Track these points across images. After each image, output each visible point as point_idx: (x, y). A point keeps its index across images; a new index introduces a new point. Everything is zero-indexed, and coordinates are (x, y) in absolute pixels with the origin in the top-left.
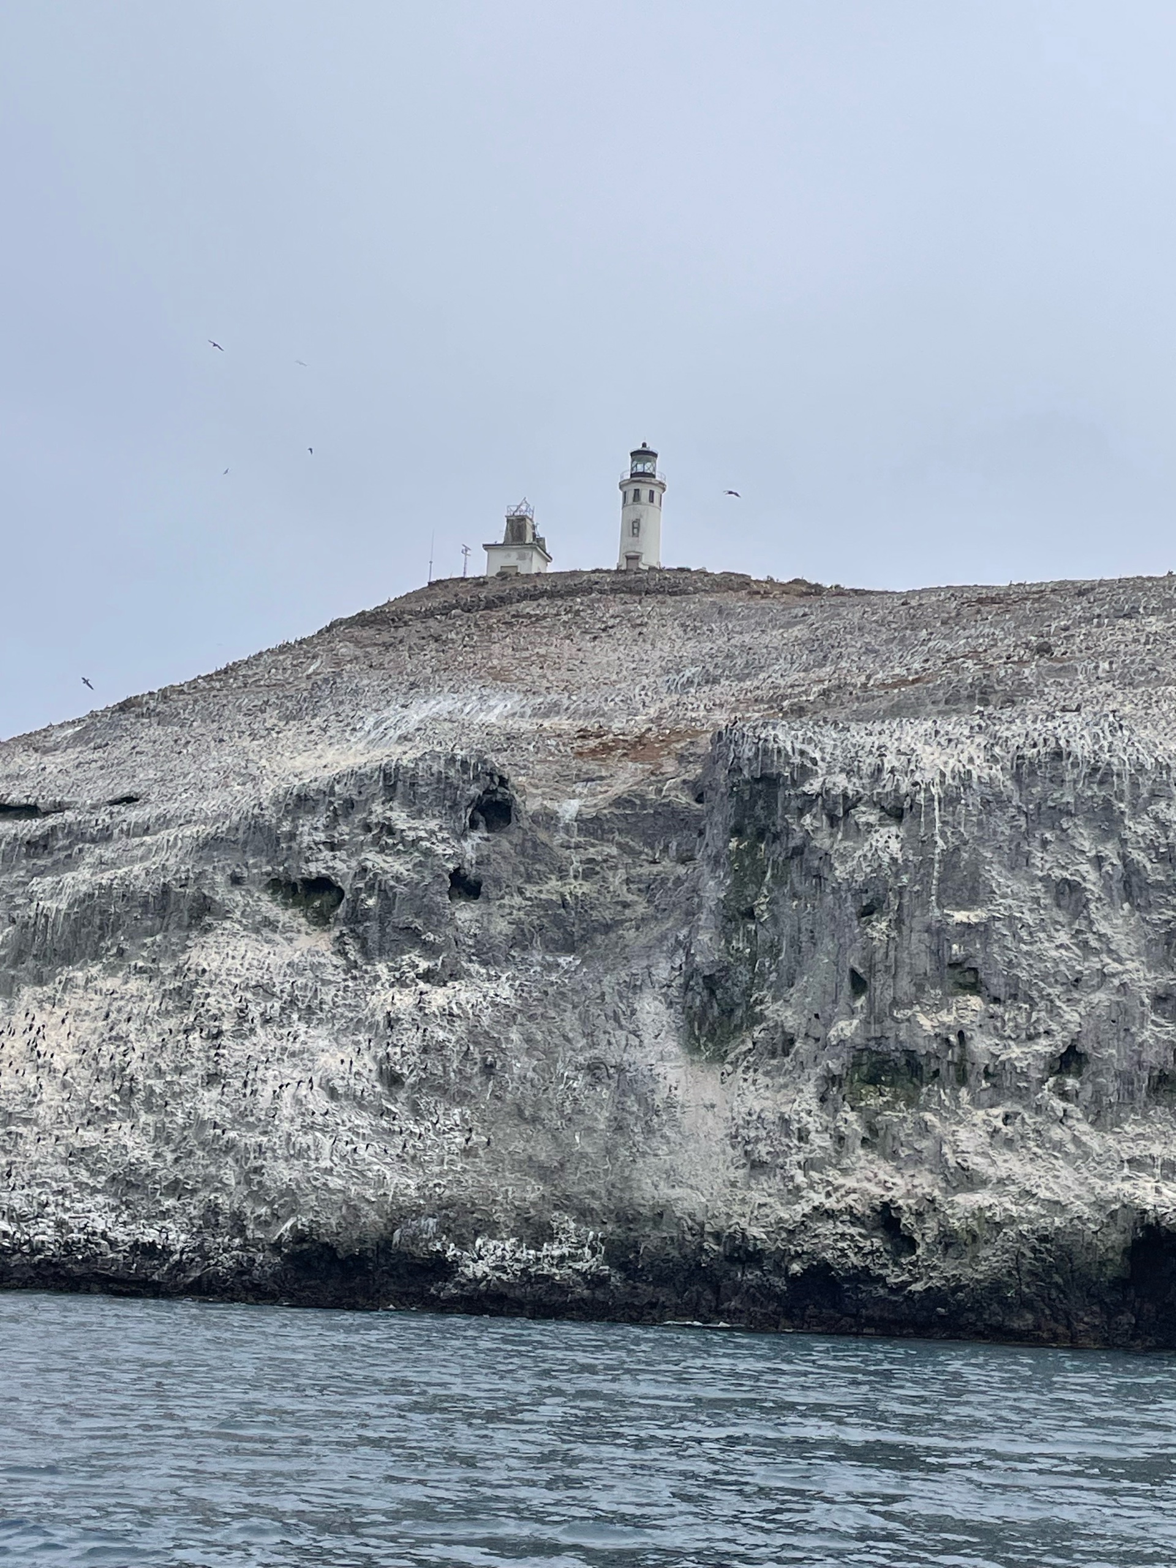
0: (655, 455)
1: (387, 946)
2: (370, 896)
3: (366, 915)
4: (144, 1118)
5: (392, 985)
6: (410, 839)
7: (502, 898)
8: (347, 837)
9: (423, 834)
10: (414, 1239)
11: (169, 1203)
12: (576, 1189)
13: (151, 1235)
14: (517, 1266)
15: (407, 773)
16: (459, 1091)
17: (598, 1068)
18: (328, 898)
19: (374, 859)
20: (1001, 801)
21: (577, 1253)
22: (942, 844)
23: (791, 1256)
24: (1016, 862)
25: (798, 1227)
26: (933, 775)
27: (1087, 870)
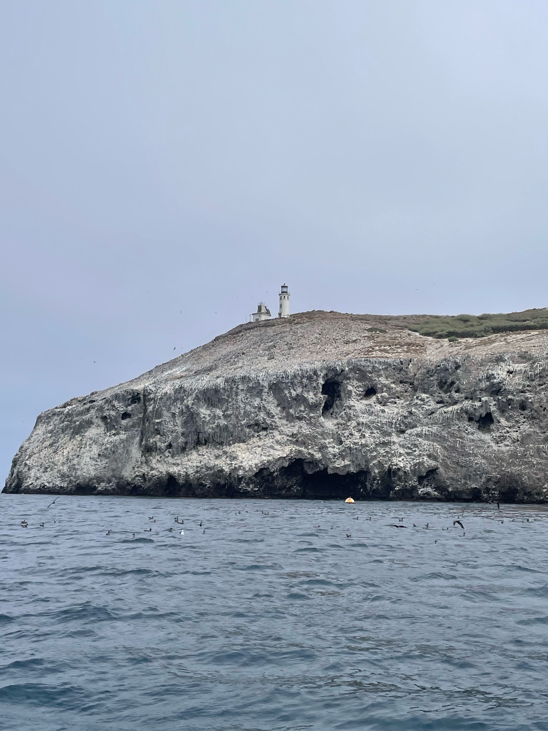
0: (287, 287)
1: (110, 429)
2: (110, 419)
3: (109, 423)
5: (108, 437)
6: (117, 408)
7: (133, 417)
8: (109, 408)
9: (119, 406)
12: (116, 473)
13: (63, 485)
14: (105, 487)
15: (118, 395)
16: (108, 456)
18: (106, 420)
19: (111, 412)
20: (170, 398)
21: (113, 485)
22: (157, 407)
23: (132, 484)
24: (169, 410)
25: (134, 479)
26: (161, 394)
27: (177, 410)
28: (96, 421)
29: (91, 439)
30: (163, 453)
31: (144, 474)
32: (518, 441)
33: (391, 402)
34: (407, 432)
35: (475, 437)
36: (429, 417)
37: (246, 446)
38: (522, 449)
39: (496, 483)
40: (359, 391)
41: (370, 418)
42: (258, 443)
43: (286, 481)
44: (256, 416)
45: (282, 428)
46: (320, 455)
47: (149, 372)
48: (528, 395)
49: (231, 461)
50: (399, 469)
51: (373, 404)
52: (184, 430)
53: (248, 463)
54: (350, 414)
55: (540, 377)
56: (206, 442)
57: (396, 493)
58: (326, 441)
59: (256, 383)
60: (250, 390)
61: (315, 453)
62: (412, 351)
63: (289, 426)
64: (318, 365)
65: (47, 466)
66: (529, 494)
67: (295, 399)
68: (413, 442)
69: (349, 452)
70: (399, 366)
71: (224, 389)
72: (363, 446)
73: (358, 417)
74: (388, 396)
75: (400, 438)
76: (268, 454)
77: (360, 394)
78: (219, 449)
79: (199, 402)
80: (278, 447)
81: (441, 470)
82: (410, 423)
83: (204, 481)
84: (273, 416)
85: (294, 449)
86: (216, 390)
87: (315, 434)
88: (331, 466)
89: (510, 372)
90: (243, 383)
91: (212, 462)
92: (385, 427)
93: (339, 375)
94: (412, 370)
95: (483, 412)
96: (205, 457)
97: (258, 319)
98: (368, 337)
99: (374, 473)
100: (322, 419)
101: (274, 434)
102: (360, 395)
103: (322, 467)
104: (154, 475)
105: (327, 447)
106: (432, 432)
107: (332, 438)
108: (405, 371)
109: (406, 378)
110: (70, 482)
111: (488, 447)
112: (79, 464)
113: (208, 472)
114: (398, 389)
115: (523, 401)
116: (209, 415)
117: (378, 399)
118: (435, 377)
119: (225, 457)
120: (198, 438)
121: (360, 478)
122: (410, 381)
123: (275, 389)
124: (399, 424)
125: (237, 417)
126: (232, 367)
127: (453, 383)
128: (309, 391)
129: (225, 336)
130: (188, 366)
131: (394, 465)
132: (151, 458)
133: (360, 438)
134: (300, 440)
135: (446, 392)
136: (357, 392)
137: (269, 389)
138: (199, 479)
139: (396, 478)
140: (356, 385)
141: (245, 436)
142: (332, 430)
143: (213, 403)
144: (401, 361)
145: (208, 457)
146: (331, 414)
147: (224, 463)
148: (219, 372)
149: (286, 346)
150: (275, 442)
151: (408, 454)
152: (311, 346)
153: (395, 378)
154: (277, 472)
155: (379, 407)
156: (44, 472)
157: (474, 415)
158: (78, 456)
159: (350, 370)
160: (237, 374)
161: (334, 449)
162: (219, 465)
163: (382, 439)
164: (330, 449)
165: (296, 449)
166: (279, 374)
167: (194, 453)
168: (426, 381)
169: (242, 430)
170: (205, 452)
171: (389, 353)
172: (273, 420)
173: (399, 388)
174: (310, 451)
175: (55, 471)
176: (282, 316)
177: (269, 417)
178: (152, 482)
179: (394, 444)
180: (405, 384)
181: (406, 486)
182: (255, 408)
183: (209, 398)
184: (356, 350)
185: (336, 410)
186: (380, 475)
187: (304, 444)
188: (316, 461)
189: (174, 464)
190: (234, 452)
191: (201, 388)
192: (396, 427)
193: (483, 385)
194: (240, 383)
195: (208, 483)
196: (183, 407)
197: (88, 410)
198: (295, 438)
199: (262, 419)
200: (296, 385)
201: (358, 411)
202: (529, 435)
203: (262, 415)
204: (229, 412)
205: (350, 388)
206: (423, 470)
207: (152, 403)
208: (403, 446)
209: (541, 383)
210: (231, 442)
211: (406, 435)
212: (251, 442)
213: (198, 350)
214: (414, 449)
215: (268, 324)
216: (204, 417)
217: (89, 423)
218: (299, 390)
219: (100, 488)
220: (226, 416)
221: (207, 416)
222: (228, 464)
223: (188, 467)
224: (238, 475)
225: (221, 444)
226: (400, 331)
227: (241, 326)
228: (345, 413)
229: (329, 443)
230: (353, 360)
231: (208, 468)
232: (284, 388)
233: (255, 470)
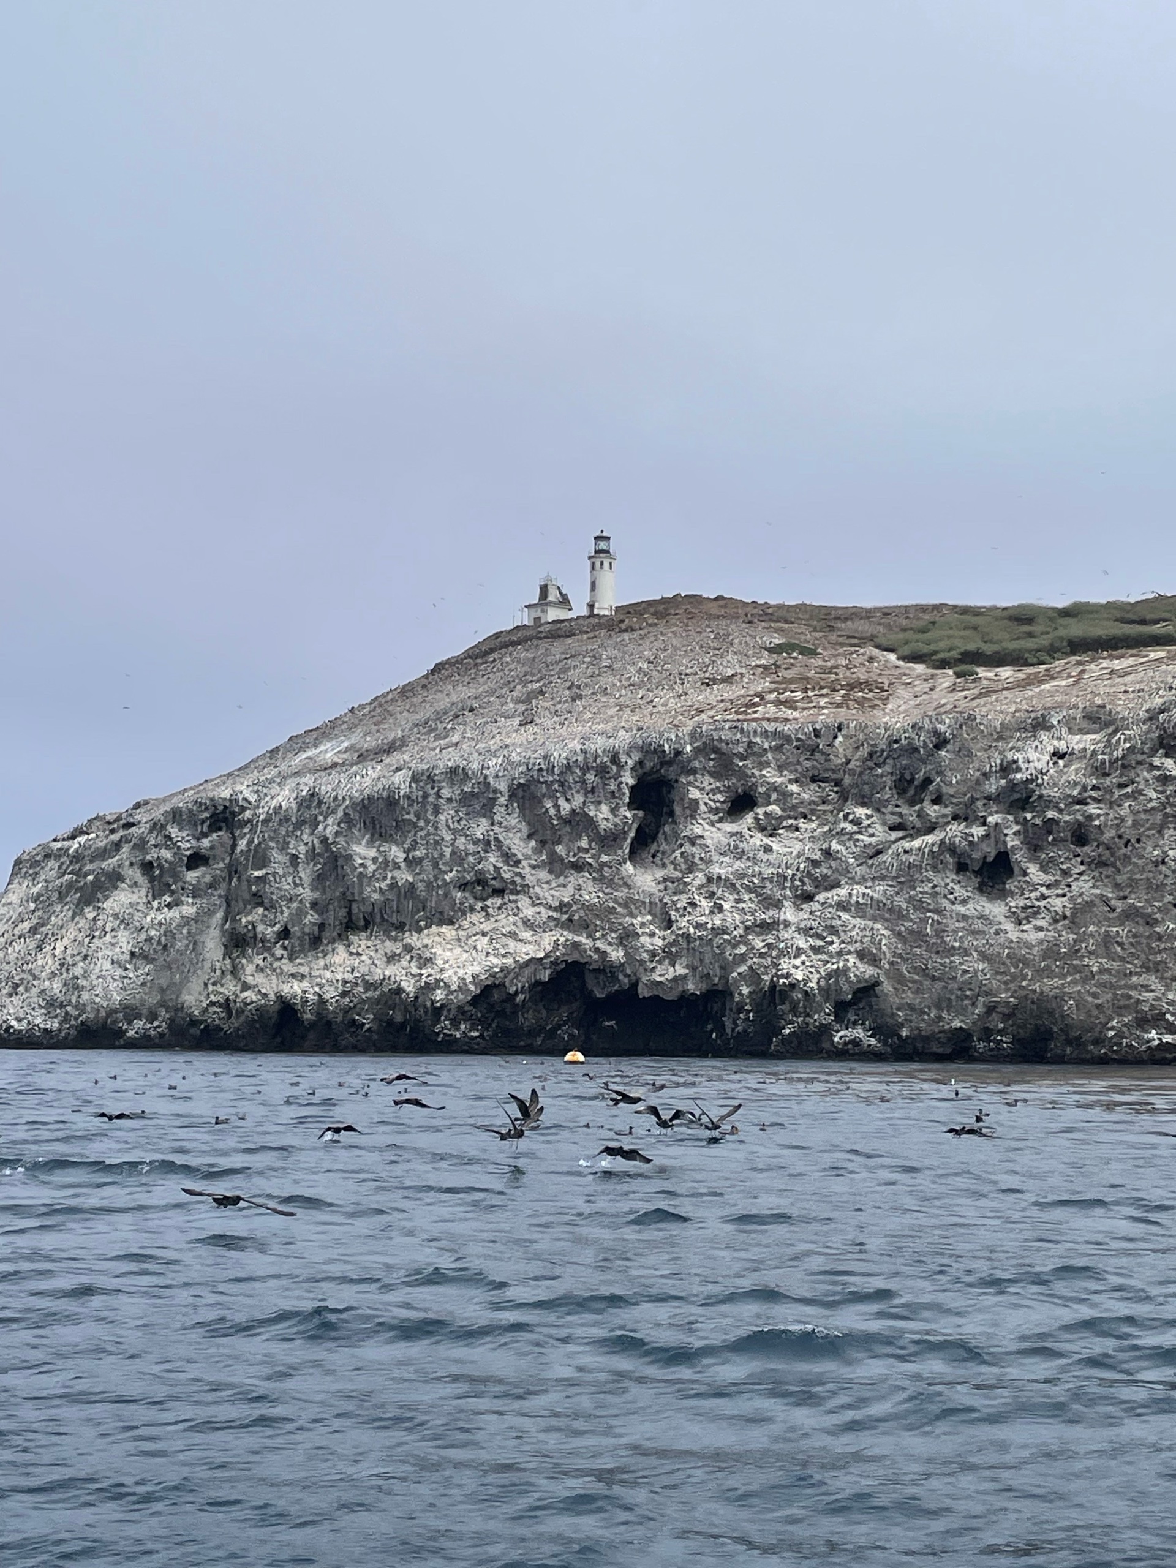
0: (609, 538)
1: (159, 892)
2: (159, 870)
3: (157, 878)
4: (63, 976)
6: (176, 841)
8: (159, 842)
9: (181, 839)
10: (114, 1022)
11: (58, 1011)
12: (168, 998)
13: (49, 1025)
14: (142, 1031)
15: (180, 810)
19: (163, 852)
20: (287, 819)
21: (161, 1024)
22: (256, 841)
23: (201, 1022)
24: (284, 847)
25: (206, 1010)
26: (266, 809)
27: (303, 849)
28: (130, 872)
29: (116, 916)
30: (269, 950)
31: (228, 999)
32: (1065, 917)
33: (788, 828)
34: (817, 898)
35: (969, 909)
36: (870, 862)
37: (454, 933)
38: (1072, 936)
39: (1006, 1017)
40: (715, 802)
41: (738, 864)
42: (482, 926)
43: (544, 1012)
44: (479, 863)
45: (537, 889)
46: (621, 953)
47: (272, 751)
48: (1092, 809)
49: (420, 968)
50: (792, 986)
51: (746, 832)
52: (317, 895)
53: (456, 973)
54: (693, 856)
55: (1124, 766)
56: (367, 925)
57: (786, 1040)
58: (635, 922)
59: (479, 783)
60: (466, 800)
61: (609, 949)
62: (851, 703)
63: (554, 885)
64: (624, 738)
65: (16, 980)
66: (1076, 1043)
67: (567, 821)
68: (828, 923)
69: (684, 945)
70: (809, 742)
71: (409, 798)
72: (717, 931)
73: (709, 862)
74: (780, 813)
75: (801, 913)
76: (503, 951)
77: (717, 808)
78: (395, 939)
79: (350, 828)
80: (526, 935)
81: (887, 987)
82: (825, 877)
83: (359, 1015)
84: (517, 863)
85: (562, 939)
86: (391, 802)
87: (611, 905)
88: (644, 979)
89: (1058, 755)
90: (452, 783)
91: (379, 971)
92: (768, 884)
93: (670, 763)
94: (841, 750)
95: (990, 851)
96: (364, 958)
97: (539, 618)
98: (766, 668)
99: (740, 994)
100: (629, 867)
101: (519, 905)
102: (716, 811)
103: (626, 980)
104: (249, 1001)
105: (637, 934)
106: (872, 898)
107: (650, 913)
108: (823, 753)
109: (826, 770)
110: (67, 1017)
111: (997, 933)
112: (86, 975)
113: (370, 994)
114: (806, 796)
115: (1080, 825)
116: (375, 860)
117: (757, 819)
118: (888, 768)
119: (408, 957)
120: (349, 913)
121: (712, 1008)
122: (834, 776)
123: (523, 798)
124: (801, 880)
125: (436, 865)
126: (437, 743)
127: (928, 781)
128: (600, 803)
129: (457, 662)
130: (355, 738)
131: (782, 976)
132: (244, 961)
133: (712, 912)
134: (576, 917)
135: (912, 803)
136: (711, 803)
137: (510, 797)
138: (347, 1010)
139: (785, 1007)
140: (708, 788)
141: (453, 910)
142: (651, 895)
143: (383, 831)
144: (815, 730)
145: (371, 958)
146: (654, 856)
147: (404, 972)
148: (406, 757)
149: (567, 692)
150: (520, 924)
151: (816, 950)
152: (623, 692)
153: (800, 770)
154: (522, 992)
155: (759, 839)
156: (11, 995)
157: (970, 856)
158: (85, 957)
159: (697, 751)
160: (440, 763)
161: (653, 940)
162: (393, 979)
163: (760, 916)
164: (644, 940)
165: (567, 940)
166: (532, 761)
167: (341, 948)
168: (866, 778)
169: (446, 895)
170: (363, 947)
171: (795, 709)
172: (517, 870)
173: (807, 794)
174: (599, 944)
175: (34, 991)
176: (596, 612)
177: (509, 865)
178: (242, 1018)
179: (786, 926)
180: (823, 785)
181: (807, 1024)
182: (476, 842)
183: (373, 820)
184: (722, 701)
185: (664, 847)
186: (752, 1000)
187: (585, 926)
188: (612, 966)
189: (293, 976)
190: (426, 946)
191: (357, 795)
192: (793, 888)
193: (992, 786)
194: (444, 784)
195: (367, 1020)
196: (316, 841)
197: (117, 846)
198: (566, 913)
199: (492, 868)
200: (570, 788)
201: (712, 848)
202: (1090, 904)
203: (493, 858)
204: (418, 853)
205: (694, 794)
206: (845, 988)
207: (246, 830)
208: (807, 931)
209: (1123, 780)
210: (422, 923)
211: (815, 906)
212: (465, 924)
213: (390, 696)
214: (829, 939)
215: (560, 631)
216: (361, 865)
217: (115, 878)
218: (578, 800)
219: (131, 1033)
220: (411, 863)
221: (369, 863)
222: (414, 976)
223: (324, 981)
224: (433, 1002)
225: (400, 927)
226: (853, 649)
227: (497, 635)
228: (682, 853)
229: (643, 925)
230: (704, 729)
231: (368, 986)
232: (544, 796)
233: (472, 988)
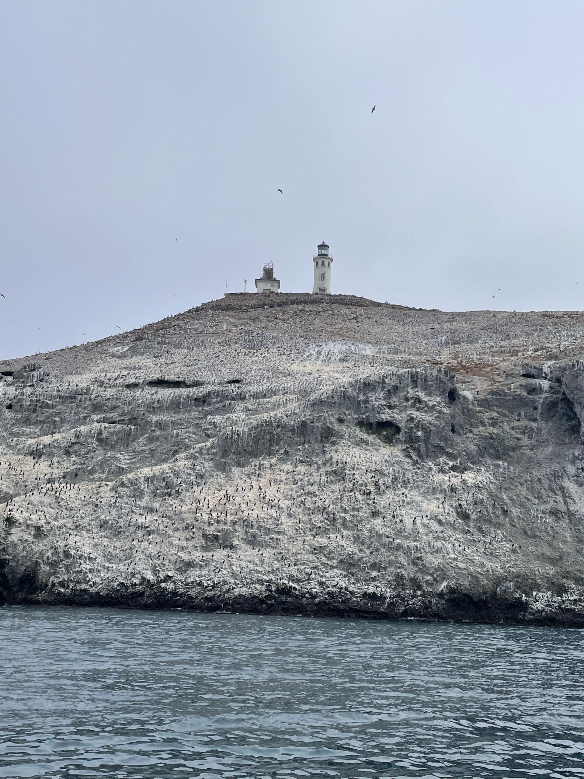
0: (328, 247)
1: (430, 454)
2: (418, 431)
3: (417, 439)
4: (345, 533)
5: (439, 472)
6: (431, 405)
7: (466, 434)
8: (397, 403)
9: (435, 403)
10: (505, 591)
11: (374, 574)
12: (571, 569)
13: (371, 590)
14: (556, 605)
15: (422, 375)
16: (497, 522)
17: (558, 513)
18: (391, 431)
19: (415, 414)
